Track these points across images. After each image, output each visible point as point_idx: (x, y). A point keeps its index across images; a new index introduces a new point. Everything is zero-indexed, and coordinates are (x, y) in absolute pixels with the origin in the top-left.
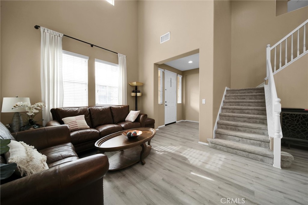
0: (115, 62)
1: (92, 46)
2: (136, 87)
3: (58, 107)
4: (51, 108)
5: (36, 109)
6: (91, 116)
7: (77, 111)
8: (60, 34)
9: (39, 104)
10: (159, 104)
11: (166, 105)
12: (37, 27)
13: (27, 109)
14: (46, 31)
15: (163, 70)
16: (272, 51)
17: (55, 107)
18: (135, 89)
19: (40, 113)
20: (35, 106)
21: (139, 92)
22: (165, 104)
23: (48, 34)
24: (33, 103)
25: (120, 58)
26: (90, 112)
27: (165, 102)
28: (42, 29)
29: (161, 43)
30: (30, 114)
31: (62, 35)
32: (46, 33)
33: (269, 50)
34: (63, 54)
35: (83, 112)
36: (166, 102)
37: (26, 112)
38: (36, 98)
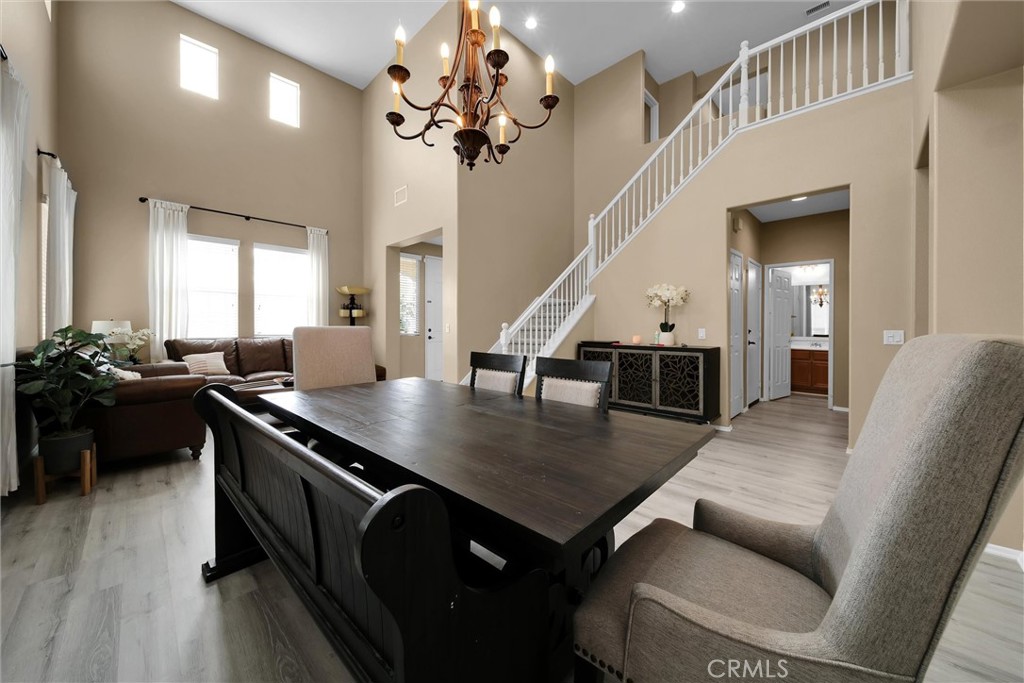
0: (301, 244)
1: (248, 218)
2: (352, 298)
3: (179, 338)
4: (166, 338)
5: (140, 339)
6: (238, 355)
7: (211, 345)
8: (184, 206)
9: (145, 331)
10: (407, 337)
11: (430, 338)
12: (143, 200)
13: (127, 339)
14: (158, 205)
15: (420, 258)
16: (597, 226)
17: (173, 338)
18: (347, 302)
19: (147, 346)
20: (139, 334)
21: (359, 308)
22: (428, 334)
23: (161, 210)
24: (135, 329)
25: (311, 237)
26: (237, 348)
27: (427, 330)
28: (151, 202)
29: (396, 205)
30: (131, 347)
31: (186, 208)
32: (158, 208)
33: (592, 224)
34: (190, 241)
35: (222, 347)
36: (430, 330)
37: (124, 345)
38: (140, 322)
